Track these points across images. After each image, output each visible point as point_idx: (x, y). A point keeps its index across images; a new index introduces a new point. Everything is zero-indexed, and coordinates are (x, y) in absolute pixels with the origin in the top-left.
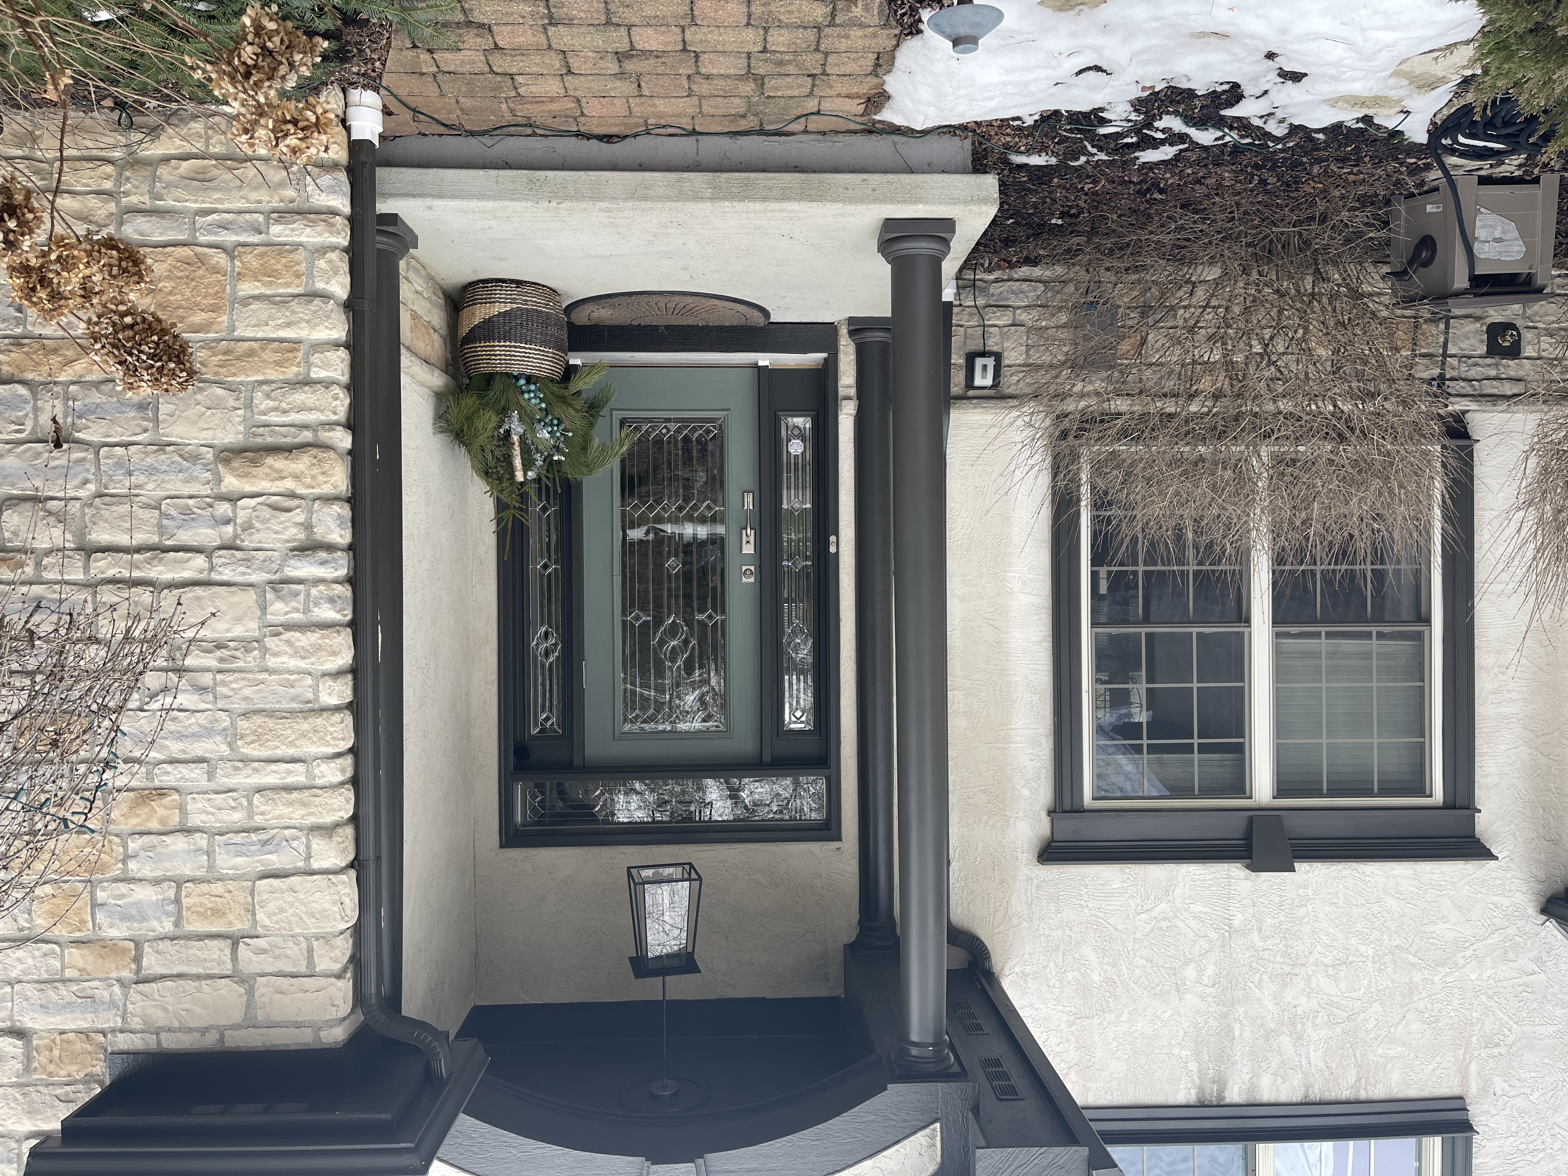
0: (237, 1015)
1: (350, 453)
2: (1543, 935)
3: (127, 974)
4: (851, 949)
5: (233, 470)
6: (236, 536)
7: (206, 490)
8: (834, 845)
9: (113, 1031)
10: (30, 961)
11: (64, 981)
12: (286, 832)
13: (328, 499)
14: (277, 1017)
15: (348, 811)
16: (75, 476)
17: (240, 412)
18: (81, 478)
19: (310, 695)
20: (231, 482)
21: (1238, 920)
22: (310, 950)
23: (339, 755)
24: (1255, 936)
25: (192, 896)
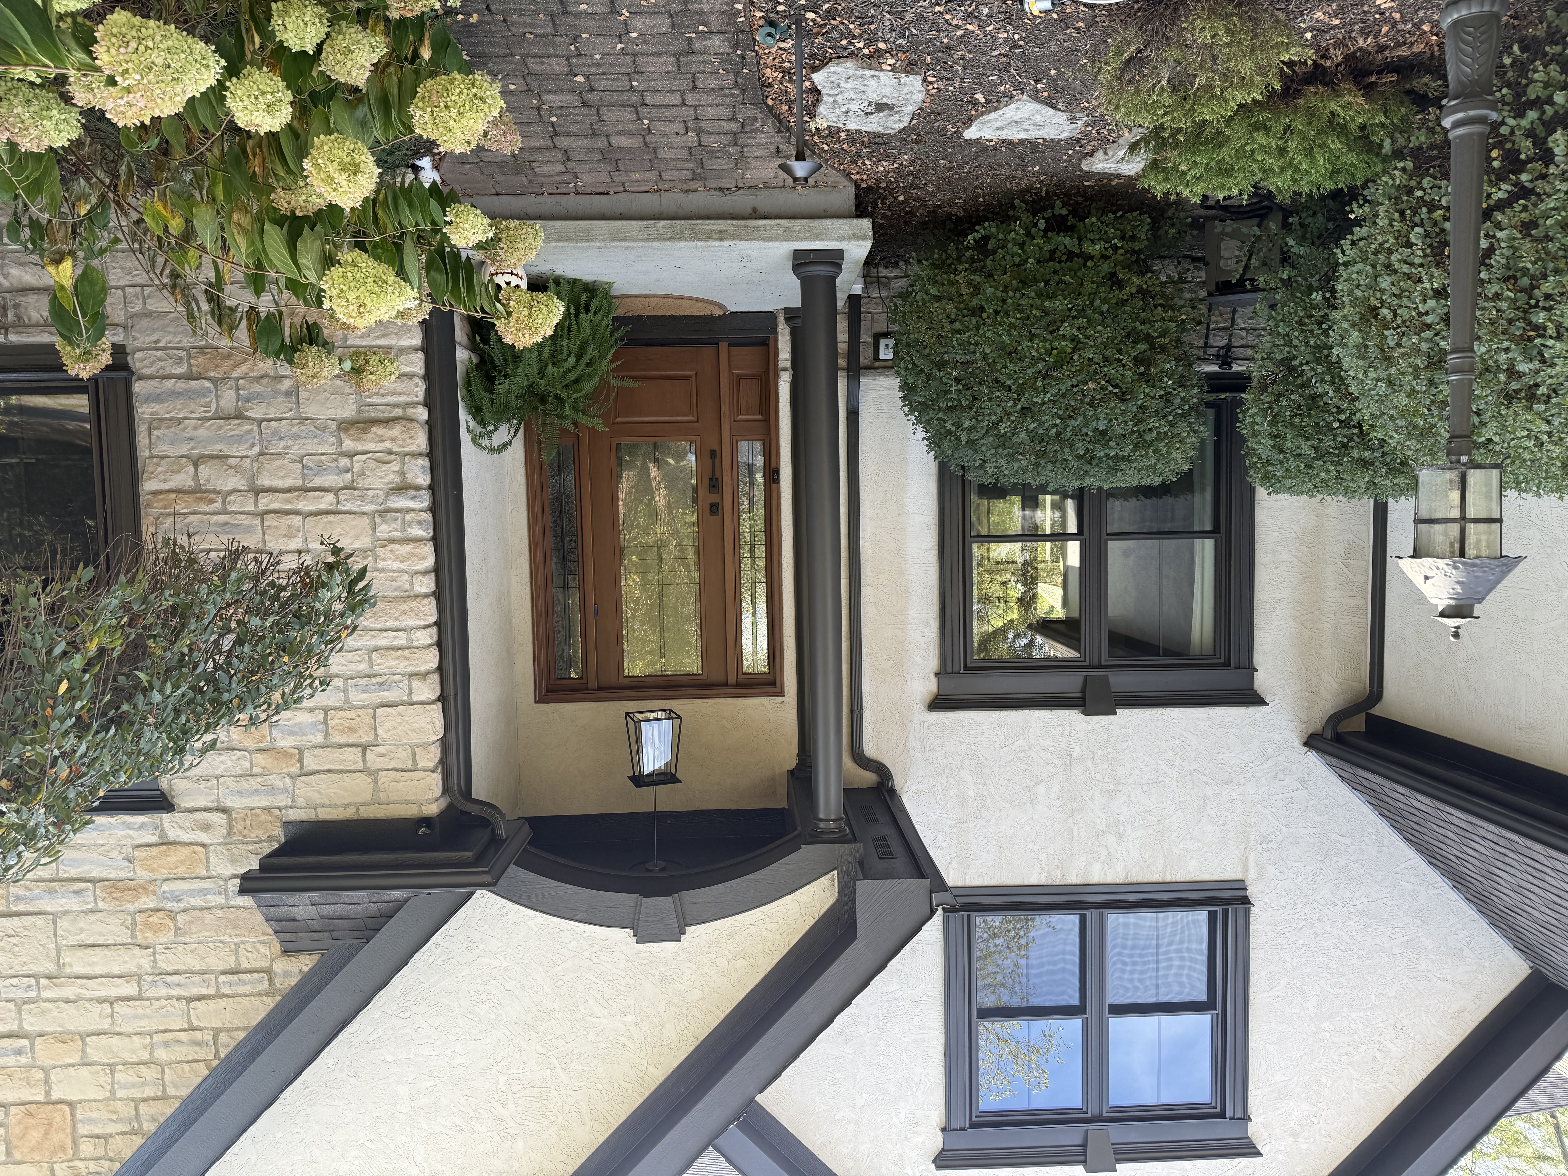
0: (367, 796)
1: (427, 422)
2: (1305, 761)
3: (295, 770)
4: (791, 773)
5: (350, 436)
6: (353, 481)
7: (332, 449)
8: (779, 699)
9: (286, 807)
10: (229, 763)
11: (252, 775)
12: (396, 677)
13: (415, 455)
14: (395, 798)
15: (435, 664)
16: (246, 442)
17: (353, 396)
18: (250, 442)
19: (407, 587)
20: (349, 444)
21: (1077, 752)
22: (414, 754)
23: (428, 626)
24: (1089, 763)
25: (335, 719)
